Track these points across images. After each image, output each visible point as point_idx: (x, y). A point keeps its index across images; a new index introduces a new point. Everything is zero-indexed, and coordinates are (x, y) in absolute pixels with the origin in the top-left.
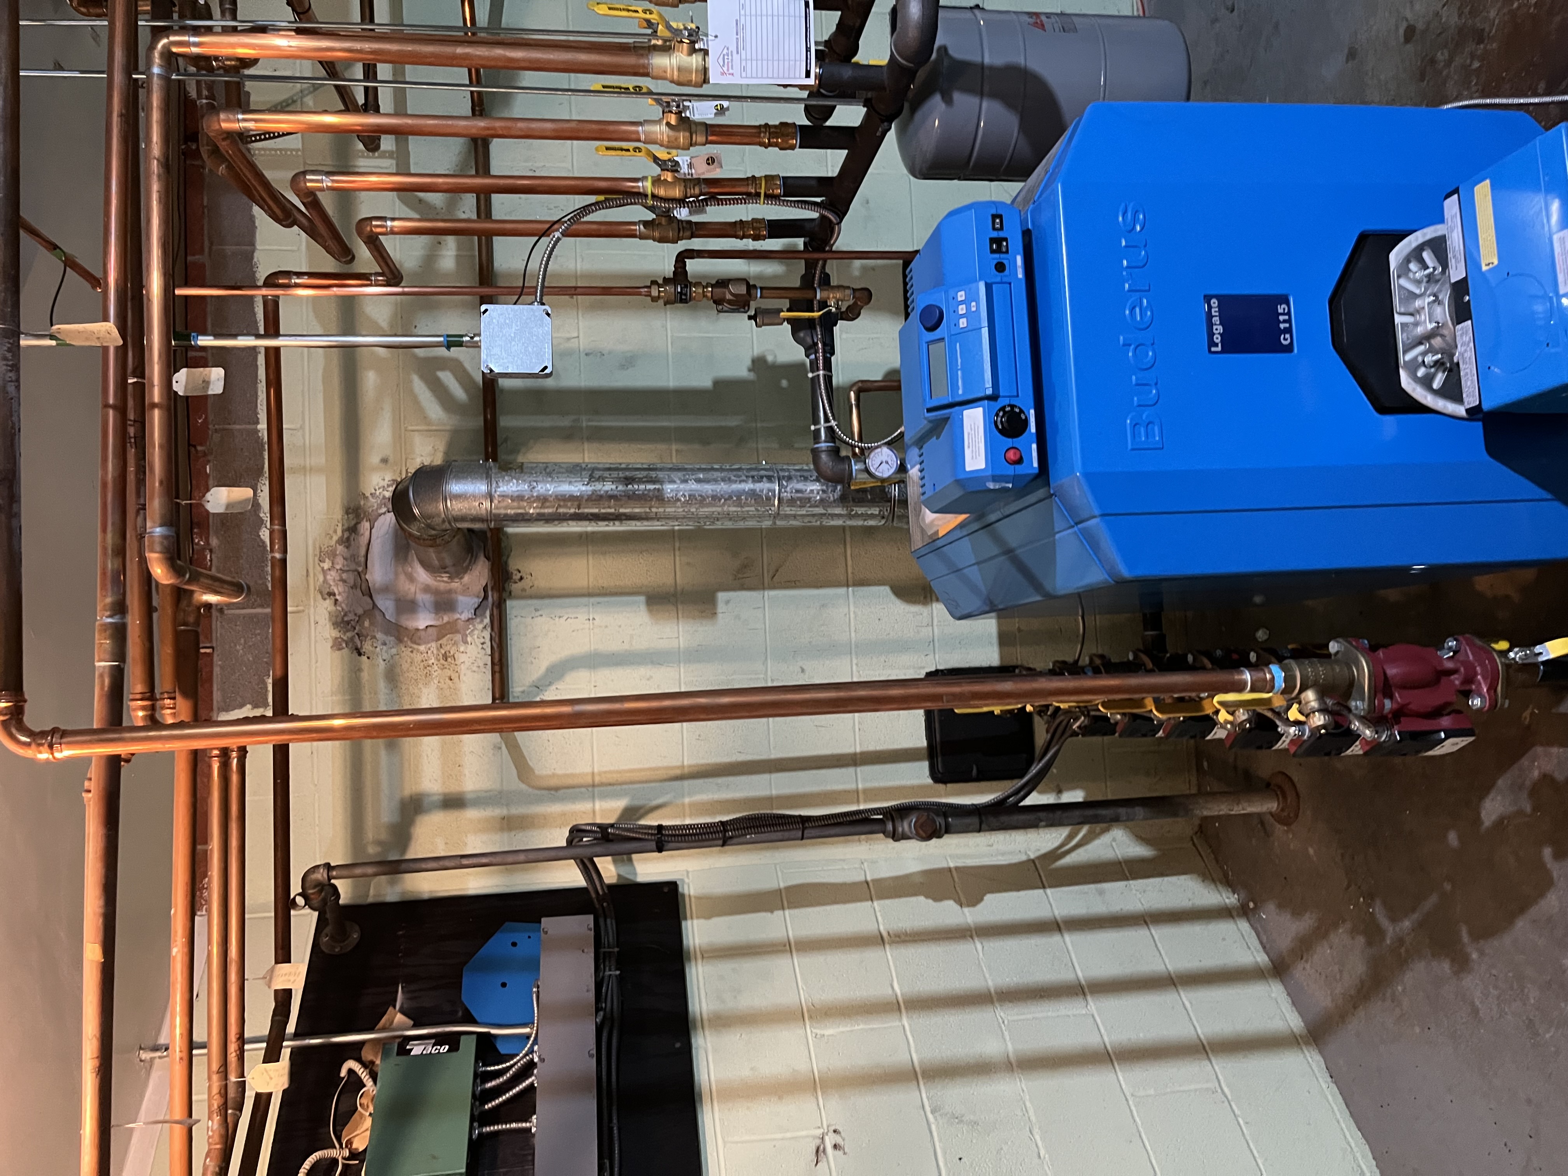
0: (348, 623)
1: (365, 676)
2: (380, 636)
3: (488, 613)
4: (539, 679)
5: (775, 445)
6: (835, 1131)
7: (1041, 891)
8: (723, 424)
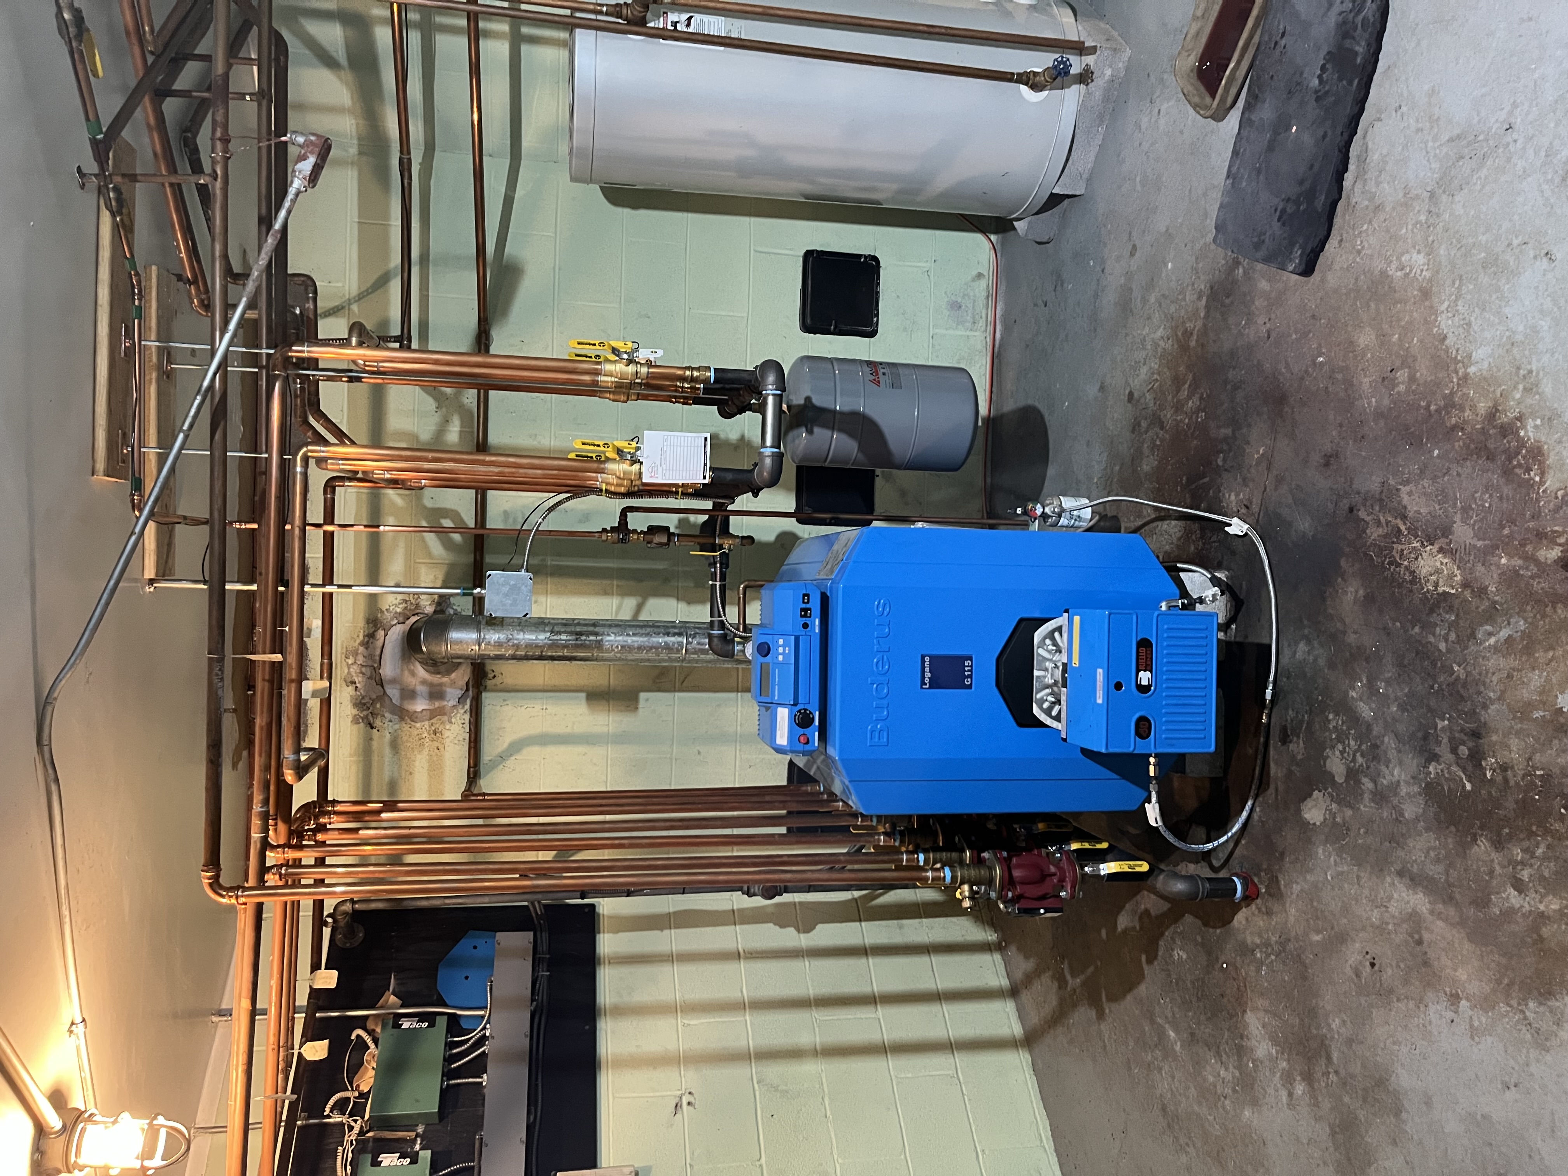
0: (365, 704)
1: (375, 744)
2: (387, 715)
3: (468, 702)
4: (503, 752)
5: (692, 585)
6: (690, 1093)
7: (858, 924)
8: (654, 567)
